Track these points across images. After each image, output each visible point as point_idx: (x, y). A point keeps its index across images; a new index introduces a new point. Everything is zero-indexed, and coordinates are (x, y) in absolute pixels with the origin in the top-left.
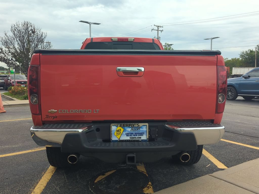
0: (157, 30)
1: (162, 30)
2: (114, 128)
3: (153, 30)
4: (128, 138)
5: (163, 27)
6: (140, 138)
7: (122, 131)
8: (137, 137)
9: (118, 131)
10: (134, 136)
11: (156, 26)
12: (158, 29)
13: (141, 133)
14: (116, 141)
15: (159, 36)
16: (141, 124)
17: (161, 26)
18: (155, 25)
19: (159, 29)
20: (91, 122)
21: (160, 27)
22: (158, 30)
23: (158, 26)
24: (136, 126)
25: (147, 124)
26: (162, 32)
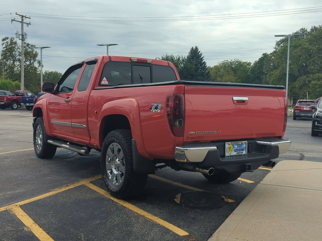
0: (20, 22)
1: (29, 23)
2: (227, 145)
3: (13, 20)
4: (235, 153)
5: (30, 18)
6: (242, 153)
7: (232, 148)
8: (240, 152)
9: (230, 148)
10: (239, 151)
11: (20, 15)
12: (22, 20)
13: (243, 149)
14: (229, 156)
15: (24, 31)
16: (243, 142)
17: (27, 16)
18: (17, 13)
19: (24, 21)
20: (210, 142)
21: (25, 17)
22: (22, 22)
23: (23, 16)
24: (240, 143)
25: (246, 142)
26: (29, 25)
